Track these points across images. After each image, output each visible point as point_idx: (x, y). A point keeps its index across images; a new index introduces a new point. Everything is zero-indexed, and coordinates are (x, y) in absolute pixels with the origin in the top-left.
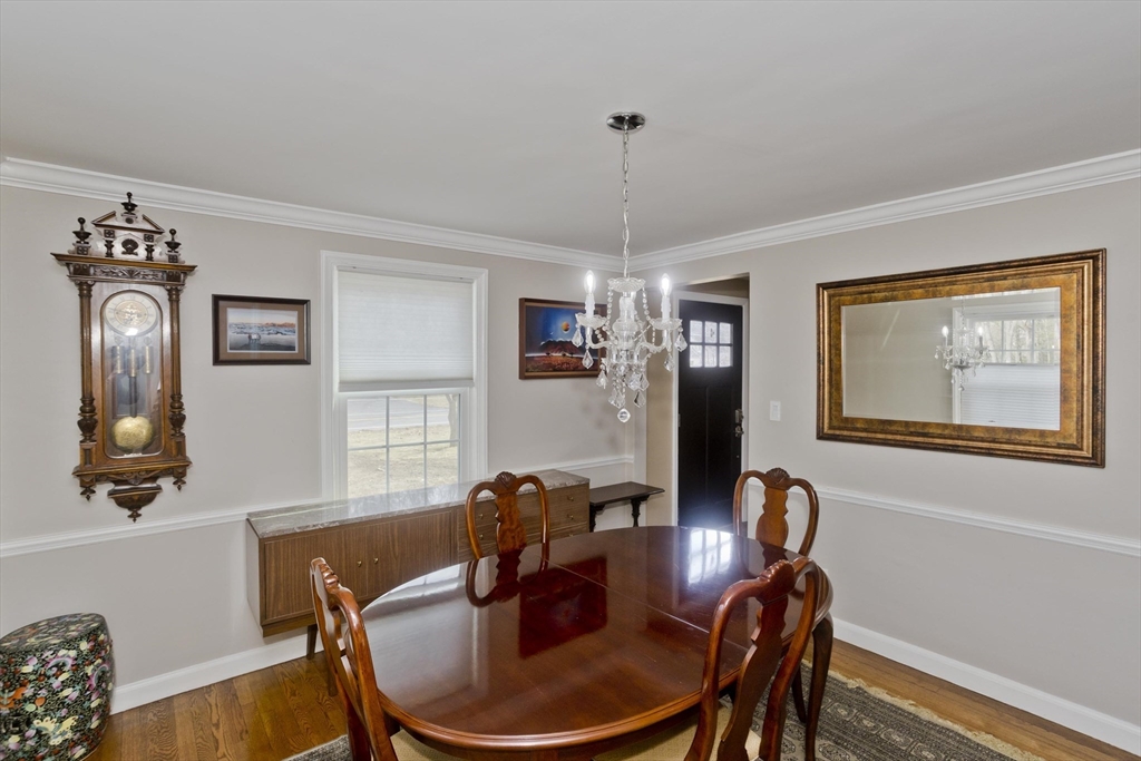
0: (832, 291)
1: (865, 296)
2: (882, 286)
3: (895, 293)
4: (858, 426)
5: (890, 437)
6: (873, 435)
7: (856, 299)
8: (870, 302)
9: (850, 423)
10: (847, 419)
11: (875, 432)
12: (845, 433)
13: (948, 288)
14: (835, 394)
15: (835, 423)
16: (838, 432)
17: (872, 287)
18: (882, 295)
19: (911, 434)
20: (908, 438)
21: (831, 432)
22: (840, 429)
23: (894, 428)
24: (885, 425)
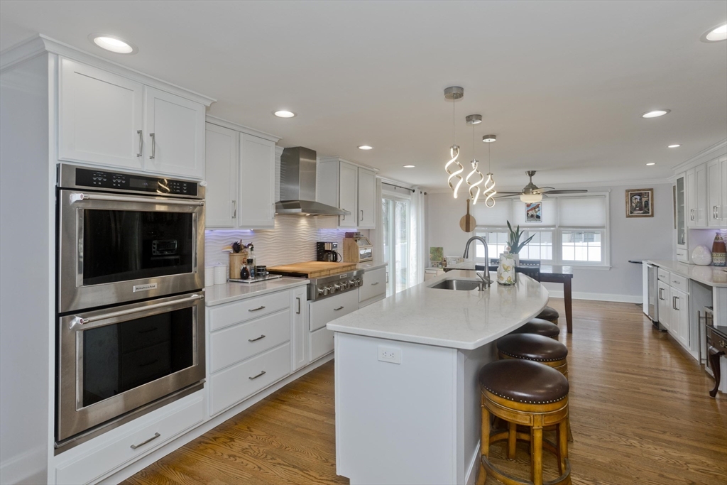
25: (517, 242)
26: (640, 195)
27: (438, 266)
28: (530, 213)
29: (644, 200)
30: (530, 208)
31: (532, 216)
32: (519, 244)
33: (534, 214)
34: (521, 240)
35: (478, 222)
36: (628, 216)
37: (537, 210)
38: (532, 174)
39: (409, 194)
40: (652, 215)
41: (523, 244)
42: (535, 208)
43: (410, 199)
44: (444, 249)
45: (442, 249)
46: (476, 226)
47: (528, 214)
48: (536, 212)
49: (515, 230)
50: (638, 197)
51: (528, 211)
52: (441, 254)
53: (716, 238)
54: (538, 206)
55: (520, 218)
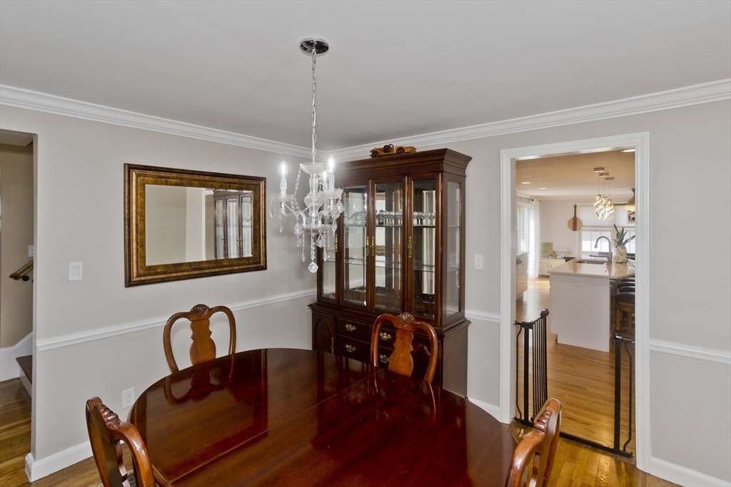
0: (138, 172)
1: (163, 180)
2: (175, 175)
3: (183, 181)
4: (159, 270)
5: (180, 274)
6: (169, 275)
7: (157, 180)
8: (167, 184)
9: (153, 270)
10: (150, 267)
11: (171, 273)
12: (149, 278)
13: (211, 183)
14: (140, 249)
15: (141, 272)
16: (143, 278)
17: (168, 174)
18: (174, 181)
19: (193, 270)
20: (191, 273)
21: (138, 279)
22: (145, 275)
23: (183, 268)
24: (177, 267)
25: (622, 239)
27: (548, 257)
28: (631, 216)
30: (630, 213)
31: (633, 219)
32: (624, 241)
34: (626, 238)
35: (584, 223)
39: (529, 202)
41: (627, 241)
43: (529, 206)
44: (554, 244)
45: (552, 243)
46: (583, 226)
47: (629, 217)
49: (620, 230)
51: (629, 215)
52: (551, 247)
55: (623, 221)
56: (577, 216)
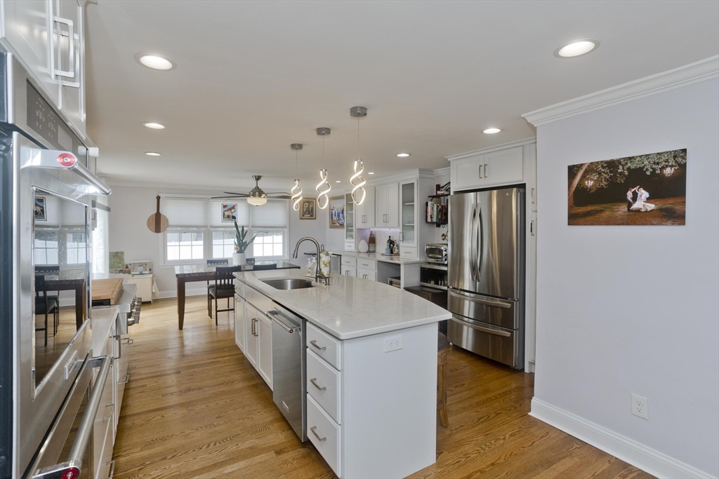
26: (308, 202)
28: (227, 213)
29: (311, 206)
30: (226, 209)
31: (228, 217)
33: (230, 214)
35: (171, 222)
36: (301, 219)
37: (233, 211)
38: (258, 178)
40: (315, 219)
42: (231, 209)
46: (168, 226)
47: (224, 214)
48: (232, 213)
50: (307, 204)
51: (224, 211)
52: (122, 259)
53: (371, 235)
54: (233, 207)
56: (161, 211)
